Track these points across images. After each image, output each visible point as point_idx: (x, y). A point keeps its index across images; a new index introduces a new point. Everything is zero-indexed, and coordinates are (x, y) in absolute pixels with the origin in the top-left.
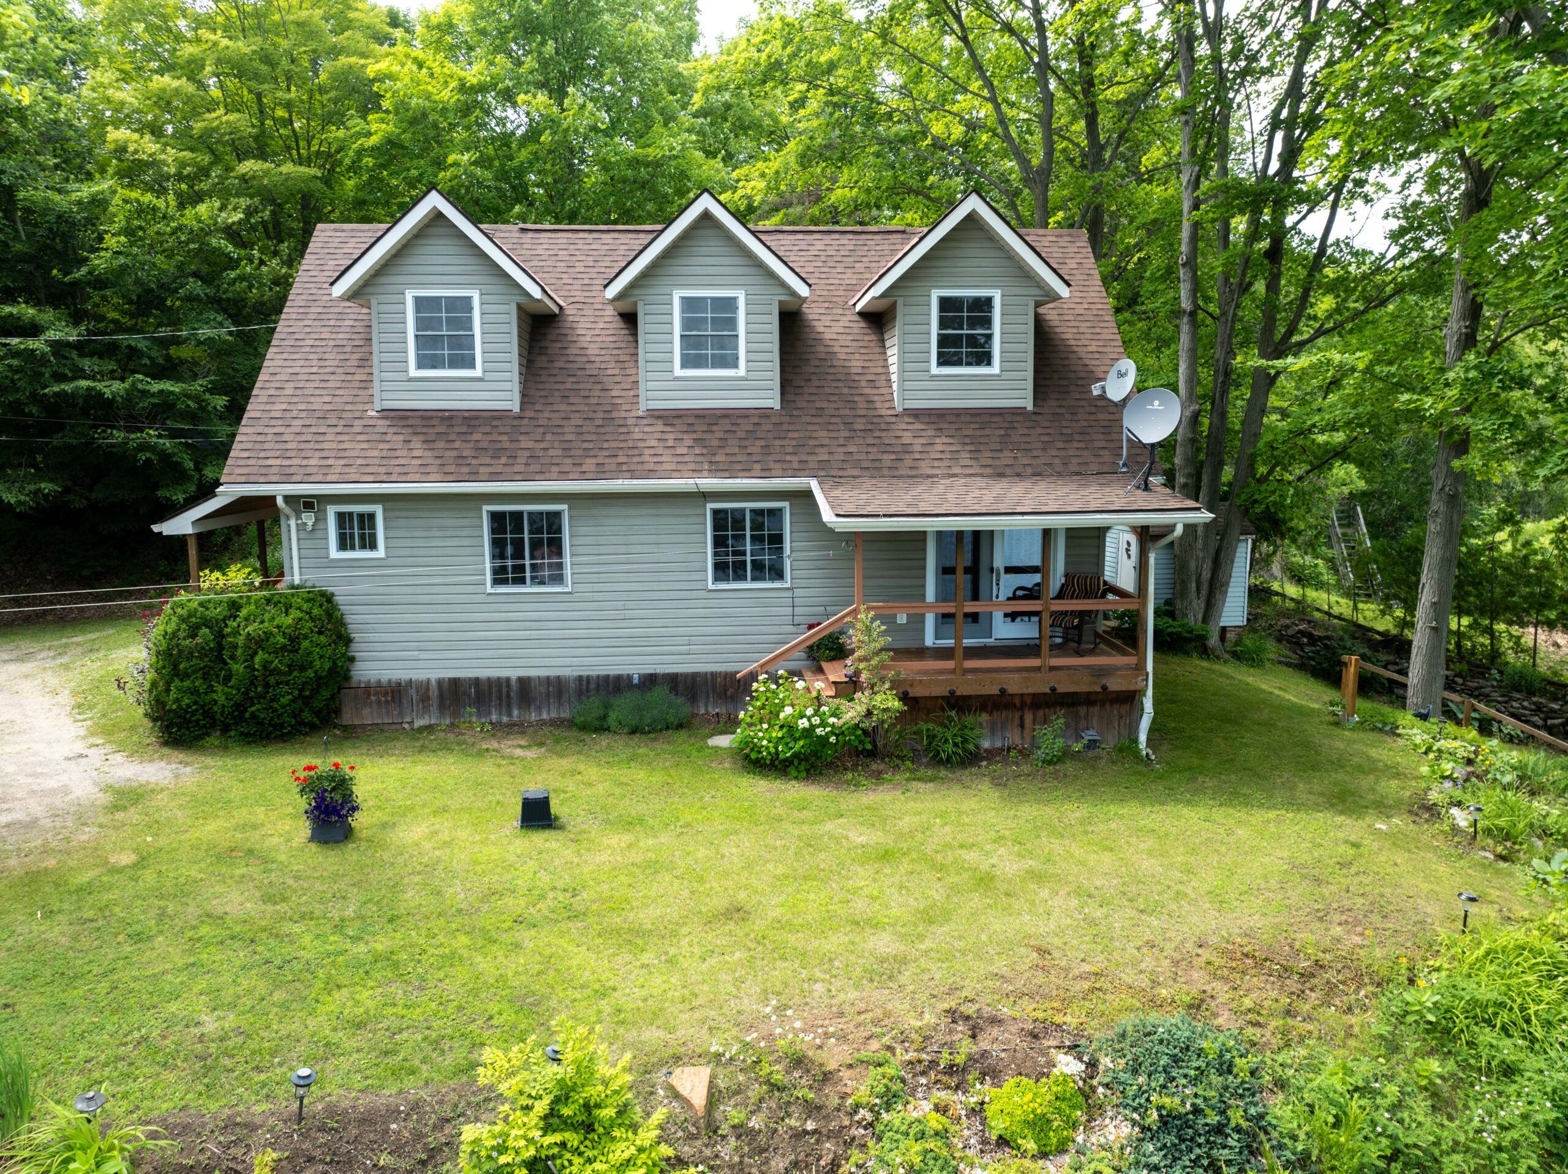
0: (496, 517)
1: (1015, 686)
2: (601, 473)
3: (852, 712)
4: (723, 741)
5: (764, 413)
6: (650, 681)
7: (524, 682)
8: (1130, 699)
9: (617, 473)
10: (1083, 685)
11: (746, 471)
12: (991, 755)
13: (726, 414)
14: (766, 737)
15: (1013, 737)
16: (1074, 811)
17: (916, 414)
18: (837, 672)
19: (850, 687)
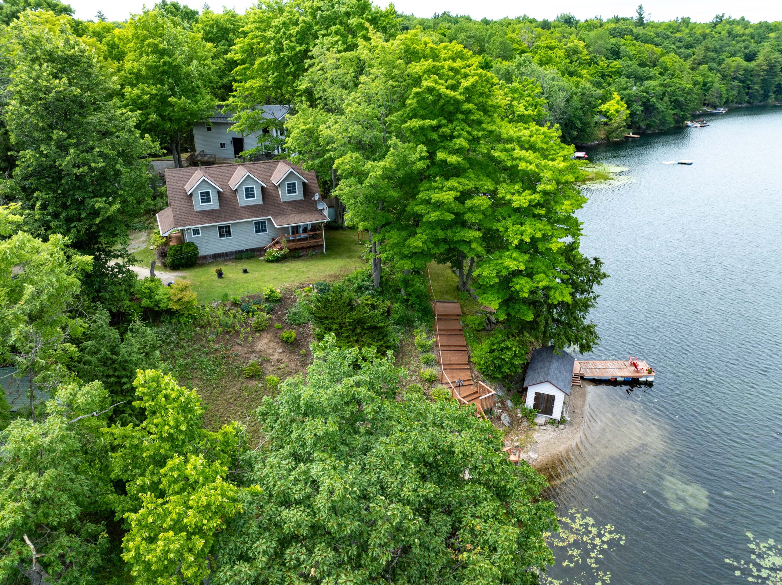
0: (219, 228)
1: (305, 245)
2: (237, 219)
3: (282, 252)
4: (262, 258)
5: (260, 205)
6: (247, 250)
7: (226, 253)
8: (322, 245)
9: (240, 219)
10: (315, 244)
11: (260, 216)
12: (302, 256)
13: (254, 206)
14: (270, 258)
15: (305, 253)
16: (313, 262)
17: (285, 202)
18: (278, 246)
19: (281, 249)
